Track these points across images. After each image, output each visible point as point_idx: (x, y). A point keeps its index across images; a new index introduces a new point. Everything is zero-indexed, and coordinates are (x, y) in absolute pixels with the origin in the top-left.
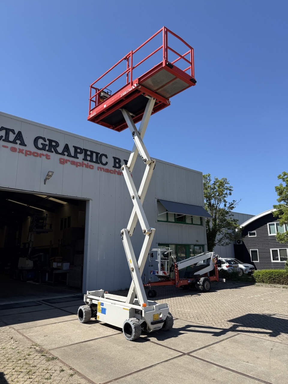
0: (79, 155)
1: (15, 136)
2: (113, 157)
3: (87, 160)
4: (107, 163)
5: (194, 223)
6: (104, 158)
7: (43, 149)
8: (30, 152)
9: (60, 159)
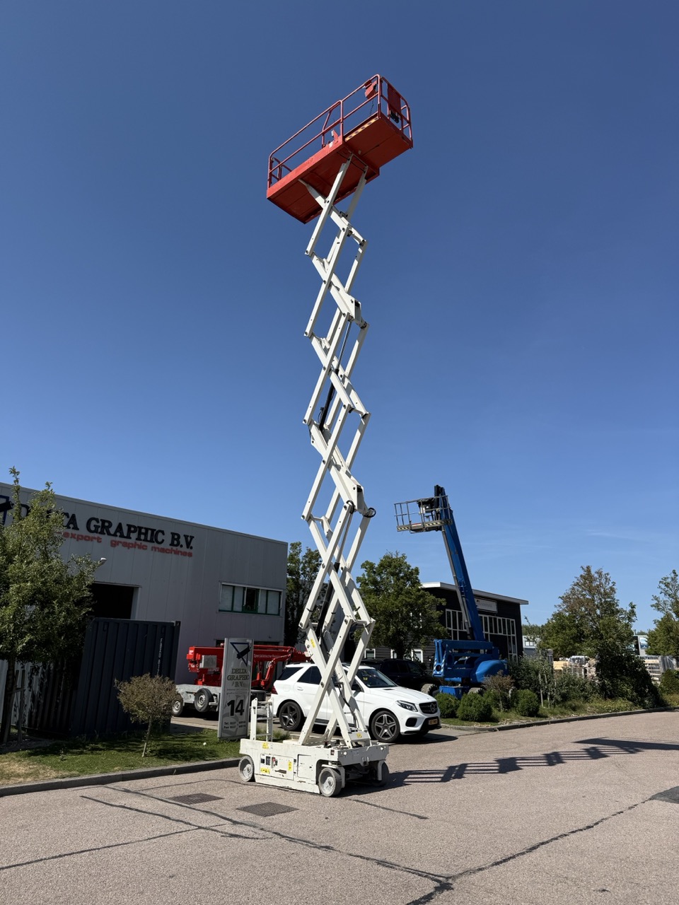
0: (132, 535)
1: (68, 519)
2: (172, 533)
3: (141, 540)
4: (163, 540)
5: (268, 613)
6: (160, 534)
7: (96, 531)
8: (82, 536)
9: (112, 541)
